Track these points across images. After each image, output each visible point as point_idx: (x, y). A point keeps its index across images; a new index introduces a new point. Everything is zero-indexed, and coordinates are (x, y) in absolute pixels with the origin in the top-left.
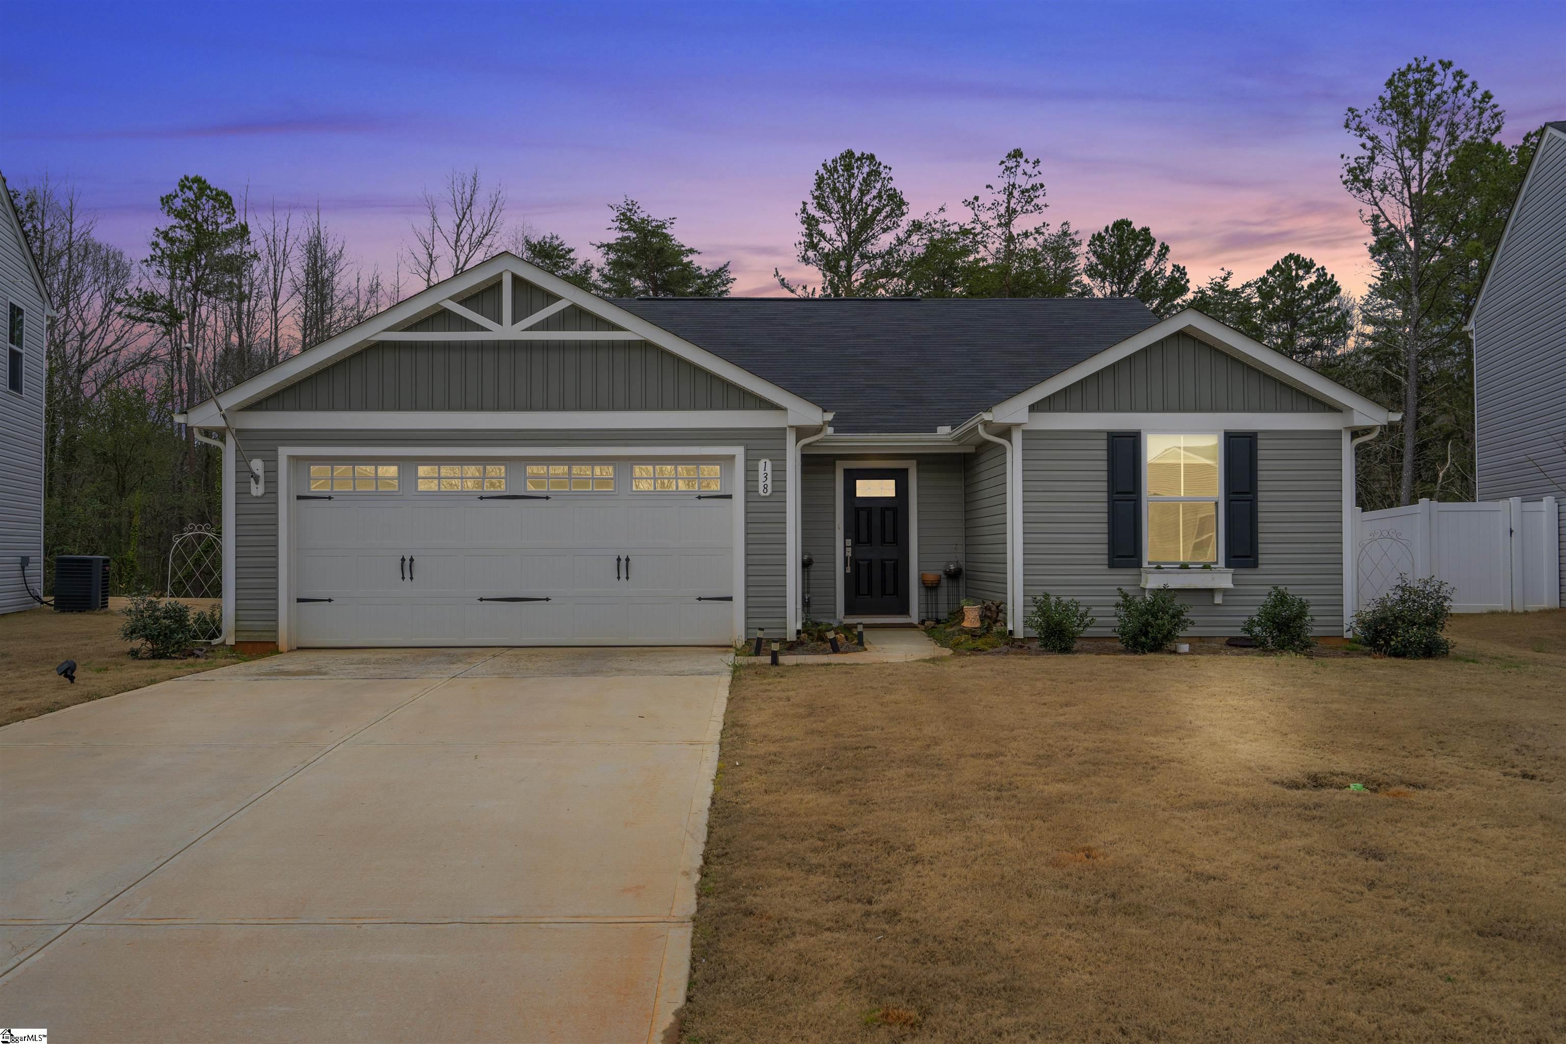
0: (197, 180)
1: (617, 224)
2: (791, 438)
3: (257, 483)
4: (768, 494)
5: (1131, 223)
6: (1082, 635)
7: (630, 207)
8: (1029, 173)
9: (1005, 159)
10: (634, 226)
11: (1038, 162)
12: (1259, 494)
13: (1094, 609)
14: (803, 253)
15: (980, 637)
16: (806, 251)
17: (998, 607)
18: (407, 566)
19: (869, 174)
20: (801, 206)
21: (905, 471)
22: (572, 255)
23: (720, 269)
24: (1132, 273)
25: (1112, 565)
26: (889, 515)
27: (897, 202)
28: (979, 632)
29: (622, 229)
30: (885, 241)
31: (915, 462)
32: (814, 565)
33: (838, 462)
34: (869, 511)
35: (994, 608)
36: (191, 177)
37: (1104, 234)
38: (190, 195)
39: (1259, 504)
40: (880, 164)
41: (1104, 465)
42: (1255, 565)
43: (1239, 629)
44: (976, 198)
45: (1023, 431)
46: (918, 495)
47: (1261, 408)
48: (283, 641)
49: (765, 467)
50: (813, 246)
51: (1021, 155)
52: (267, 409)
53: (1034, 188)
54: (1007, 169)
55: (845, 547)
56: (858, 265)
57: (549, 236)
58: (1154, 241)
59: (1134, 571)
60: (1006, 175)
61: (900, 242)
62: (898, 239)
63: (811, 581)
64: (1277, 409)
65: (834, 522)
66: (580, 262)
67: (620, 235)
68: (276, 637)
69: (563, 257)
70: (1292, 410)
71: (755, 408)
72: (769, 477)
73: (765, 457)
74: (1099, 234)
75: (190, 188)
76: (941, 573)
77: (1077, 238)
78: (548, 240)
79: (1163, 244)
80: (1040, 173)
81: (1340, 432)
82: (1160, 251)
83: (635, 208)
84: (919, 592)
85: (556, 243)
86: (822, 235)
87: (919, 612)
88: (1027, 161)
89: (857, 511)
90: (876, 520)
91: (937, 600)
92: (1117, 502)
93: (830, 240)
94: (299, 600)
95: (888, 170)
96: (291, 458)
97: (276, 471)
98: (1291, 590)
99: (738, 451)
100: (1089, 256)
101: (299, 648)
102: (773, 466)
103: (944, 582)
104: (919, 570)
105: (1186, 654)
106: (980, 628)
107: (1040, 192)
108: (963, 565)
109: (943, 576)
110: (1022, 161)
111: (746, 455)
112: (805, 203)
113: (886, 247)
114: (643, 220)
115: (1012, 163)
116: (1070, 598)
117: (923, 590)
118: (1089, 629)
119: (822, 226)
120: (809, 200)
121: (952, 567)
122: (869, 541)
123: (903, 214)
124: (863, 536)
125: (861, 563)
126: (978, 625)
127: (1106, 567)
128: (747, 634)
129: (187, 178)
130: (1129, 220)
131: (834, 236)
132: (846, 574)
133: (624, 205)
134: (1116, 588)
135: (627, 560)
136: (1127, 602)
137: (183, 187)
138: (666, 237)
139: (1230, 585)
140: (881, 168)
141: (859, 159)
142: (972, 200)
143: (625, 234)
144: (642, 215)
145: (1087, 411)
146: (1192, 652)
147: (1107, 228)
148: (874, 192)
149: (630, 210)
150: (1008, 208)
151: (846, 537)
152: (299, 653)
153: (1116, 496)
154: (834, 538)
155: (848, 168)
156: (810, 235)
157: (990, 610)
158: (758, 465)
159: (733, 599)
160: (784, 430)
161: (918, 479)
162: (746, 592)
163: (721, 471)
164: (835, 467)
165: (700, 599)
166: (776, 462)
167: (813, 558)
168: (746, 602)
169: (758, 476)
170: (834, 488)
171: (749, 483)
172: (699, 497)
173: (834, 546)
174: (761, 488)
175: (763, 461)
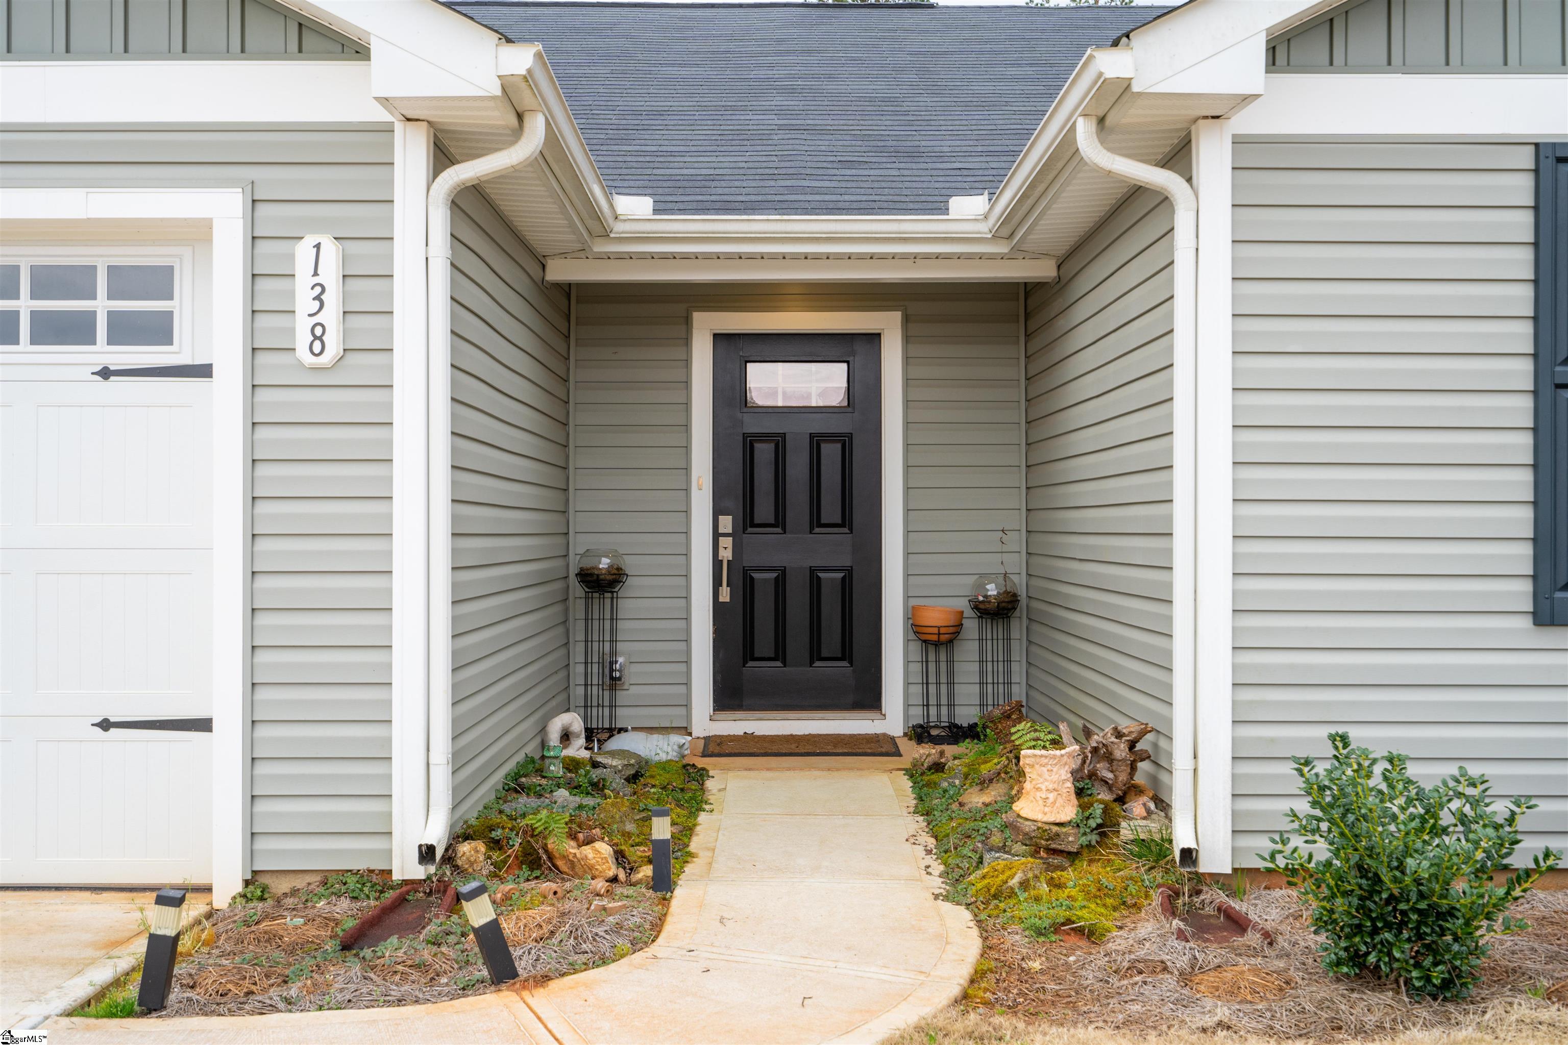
2: (411, 156)
4: (326, 359)
15: (1073, 856)
17: (1132, 745)
21: (873, 339)
26: (831, 453)
28: (1072, 842)
31: (897, 316)
32: (630, 581)
33: (696, 316)
34: (779, 442)
35: (1121, 751)
45: (1238, 141)
46: (907, 403)
49: (316, 263)
55: (717, 535)
63: (621, 625)
65: (687, 470)
72: (332, 298)
73: (318, 226)
76: (963, 604)
84: (906, 653)
87: (907, 706)
89: (750, 442)
90: (798, 468)
91: (951, 673)
99: (220, 207)
102: (345, 259)
103: (971, 626)
104: (907, 597)
106: (1075, 823)
108: (1019, 583)
109: (969, 612)
111: (250, 219)
116: (1452, 769)
117: (915, 647)
121: (992, 590)
122: (780, 522)
124: (764, 510)
125: (756, 575)
126: (1067, 814)
128: (251, 854)
132: (718, 607)
151: (717, 512)
154: (687, 512)
157: (1109, 758)
158: (291, 258)
159: (204, 725)
160: (388, 129)
161: (907, 360)
162: (250, 704)
163: (182, 284)
164: (688, 322)
165: (105, 725)
166: (354, 248)
167: (630, 565)
168: (250, 743)
169: (292, 294)
170: (687, 384)
171: (262, 321)
172: (105, 373)
173: (687, 533)
174: (303, 339)
175: (310, 241)
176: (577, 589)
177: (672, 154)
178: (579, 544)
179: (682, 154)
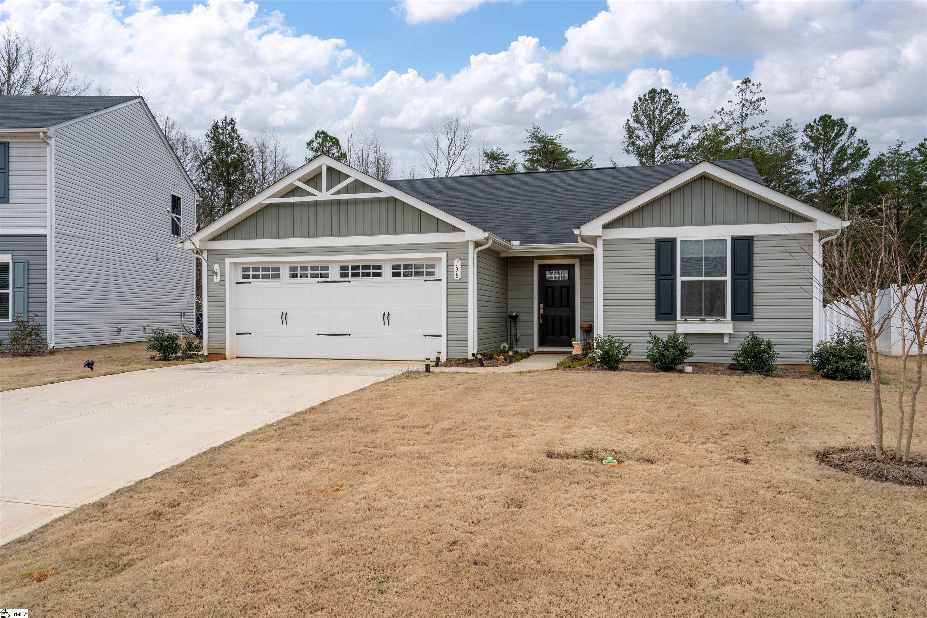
0: (323, 133)
1: (530, 139)
2: (471, 247)
3: (216, 276)
5: (831, 116)
6: (624, 360)
7: (536, 130)
8: (754, 92)
9: (740, 85)
10: (541, 140)
11: (760, 84)
12: (754, 275)
13: (633, 344)
14: (626, 148)
16: (628, 146)
18: (284, 317)
19: (665, 101)
20: (627, 121)
21: (573, 265)
22: (508, 158)
23: (588, 160)
24: (833, 147)
25: (657, 319)
26: (564, 290)
27: (680, 115)
28: (580, 357)
29: (533, 142)
30: (674, 138)
31: (579, 260)
32: (520, 318)
33: (535, 261)
34: (553, 288)
36: (320, 131)
37: (812, 124)
38: (320, 140)
39: (755, 281)
40: (671, 94)
41: (653, 259)
42: (751, 319)
43: (730, 358)
44: (723, 109)
45: (603, 240)
46: (580, 279)
47: (758, 221)
48: (228, 355)
49: (457, 264)
50: (633, 144)
51: (750, 81)
52: (221, 240)
53: (759, 100)
54: (741, 90)
55: (539, 308)
56: (659, 153)
57: (496, 148)
58: (847, 126)
59: (672, 322)
60: (740, 94)
61: (685, 138)
62: (684, 136)
63: (518, 327)
64: (769, 221)
65: (533, 294)
66: (511, 161)
67: (532, 145)
68: (225, 351)
69: (503, 158)
70: (778, 222)
71: (452, 232)
73: (457, 258)
74: (810, 124)
75: (320, 137)
77: (795, 128)
78: (495, 151)
79: (853, 127)
80: (761, 91)
81: (811, 234)
82: (851, 131)
83: (539, 130)
84: (581, 334)
85: (500, 152)
86: (638, 137)
88: (753, 85)
89: (547, 288)
90: (557, 293)
92: (660, 281)
93: (643, 139)
94: (237, 334)
95: (676, 98)
96: (232, 263)
97: (224, 270)
98: (760, 335)
99: (443, 255)
100: (803, 138)
101: (237, 357)
102: (461, 263)
104: (581, 322)
105: (690, 373)
106: (581, 355)
107: (762, 102)
110: (750, 84)
111: (447, 257)
112: (628, 120)
113: (676, 141)
114: (543, 136)
115: (743, 87)
116: (618, 338)
117: (583, 333)
118: (628, 357)
119: (637, 132)
120: (631, 119)
122: (553, 305)
123: (685, 122)
124: (550, 302)
125: (548, 317)
126: (580, 353)
127: (655, 320)
128: (447, 355)
129: (318, 132)
130: (830, 114)
131: (644, 137)
132: (539, 323)
133: (533, 129)
134: (648, 332)
135: (389, 314)
136: (656, 340)
137: (316, 136)
138: (555, 144)
139: (732, 332)
140: (672, 96)
141: (660, 93)
142: (720, 110)
143: (534, 144)
144: (543, 134)
145: (643, 226)
146: (694, 372)
147: (815, 121)
148: (669, 110)
149: (537, 132)
150: (741, 113)
151: (539, 303)
152: (238, 360)
153: (660, 278)
154: (533, 303)
155: (652, 98)
156: (630, 138)
157: (589, 344)
158: (453, 263)
159: (440, 336)
160: (468, 243)
161: (581, 270)
162: (447, 332)
163: (437, 267)
164: (533, 262)
165: (425, 336)
166: (463, 261)
167: (519, 314)
168: (447, 338)
169: (453, 269)
170: (533, 276)
171: (449, 273)
172: (425, 281)
173: (533, 308)
174: (455, 275)
175: (456, 260)
176: (509, 320)
177: (529, 227)
178: (509, 310)
179: (531, 227)
